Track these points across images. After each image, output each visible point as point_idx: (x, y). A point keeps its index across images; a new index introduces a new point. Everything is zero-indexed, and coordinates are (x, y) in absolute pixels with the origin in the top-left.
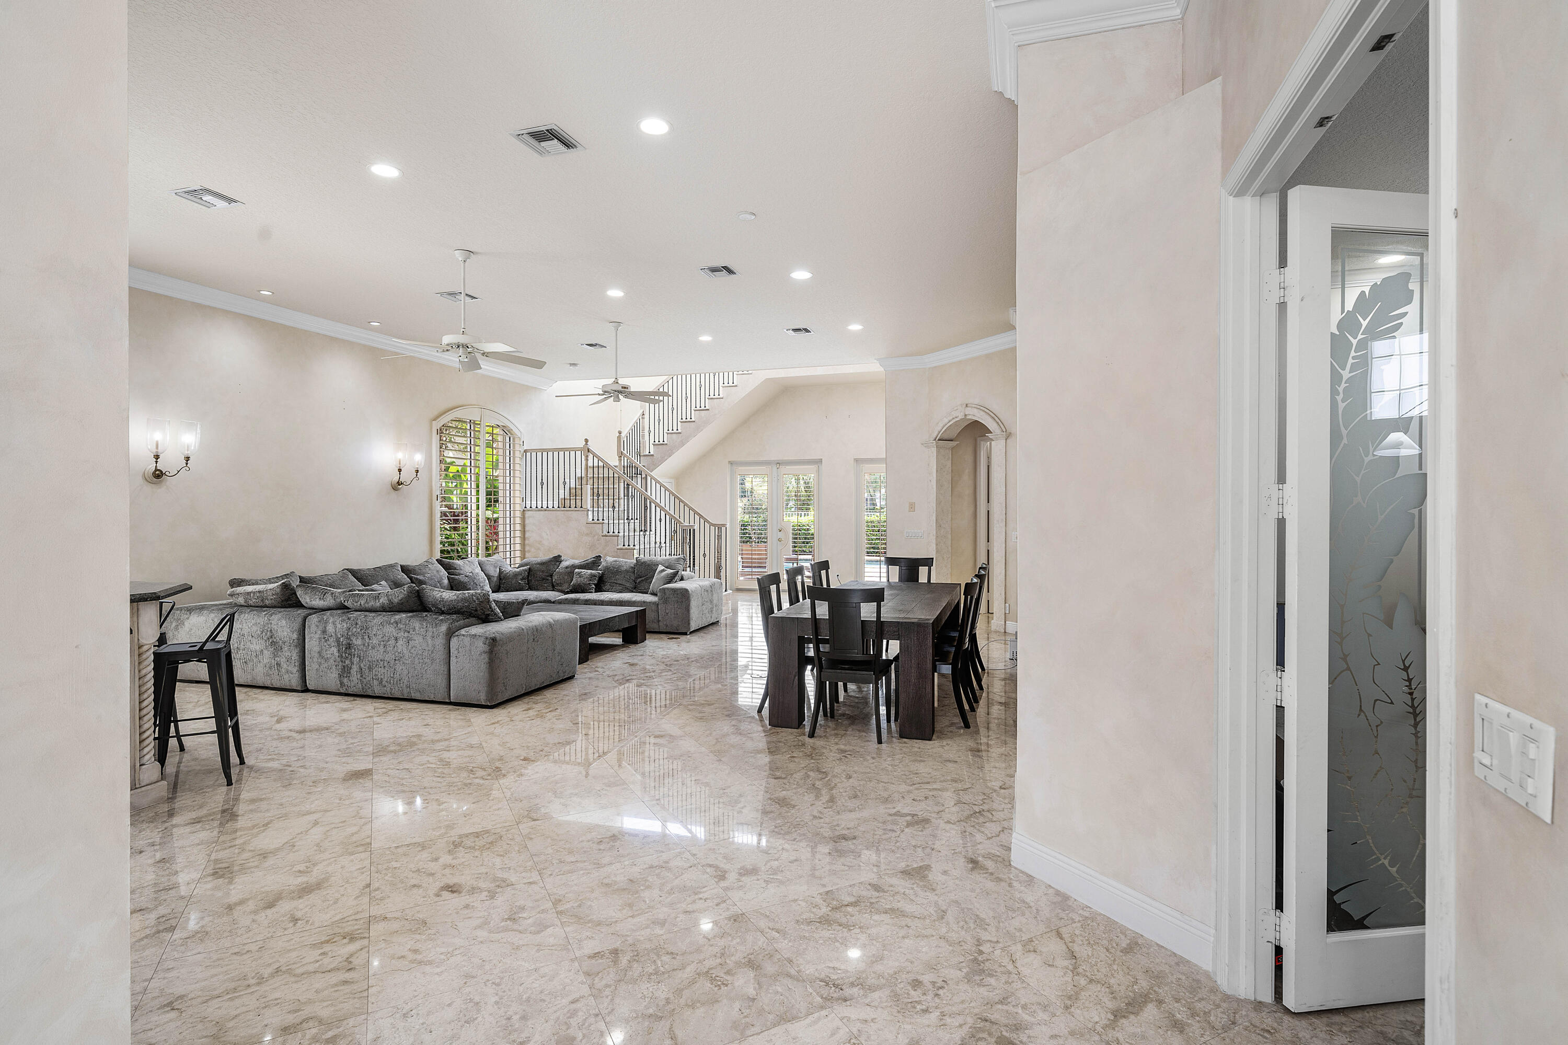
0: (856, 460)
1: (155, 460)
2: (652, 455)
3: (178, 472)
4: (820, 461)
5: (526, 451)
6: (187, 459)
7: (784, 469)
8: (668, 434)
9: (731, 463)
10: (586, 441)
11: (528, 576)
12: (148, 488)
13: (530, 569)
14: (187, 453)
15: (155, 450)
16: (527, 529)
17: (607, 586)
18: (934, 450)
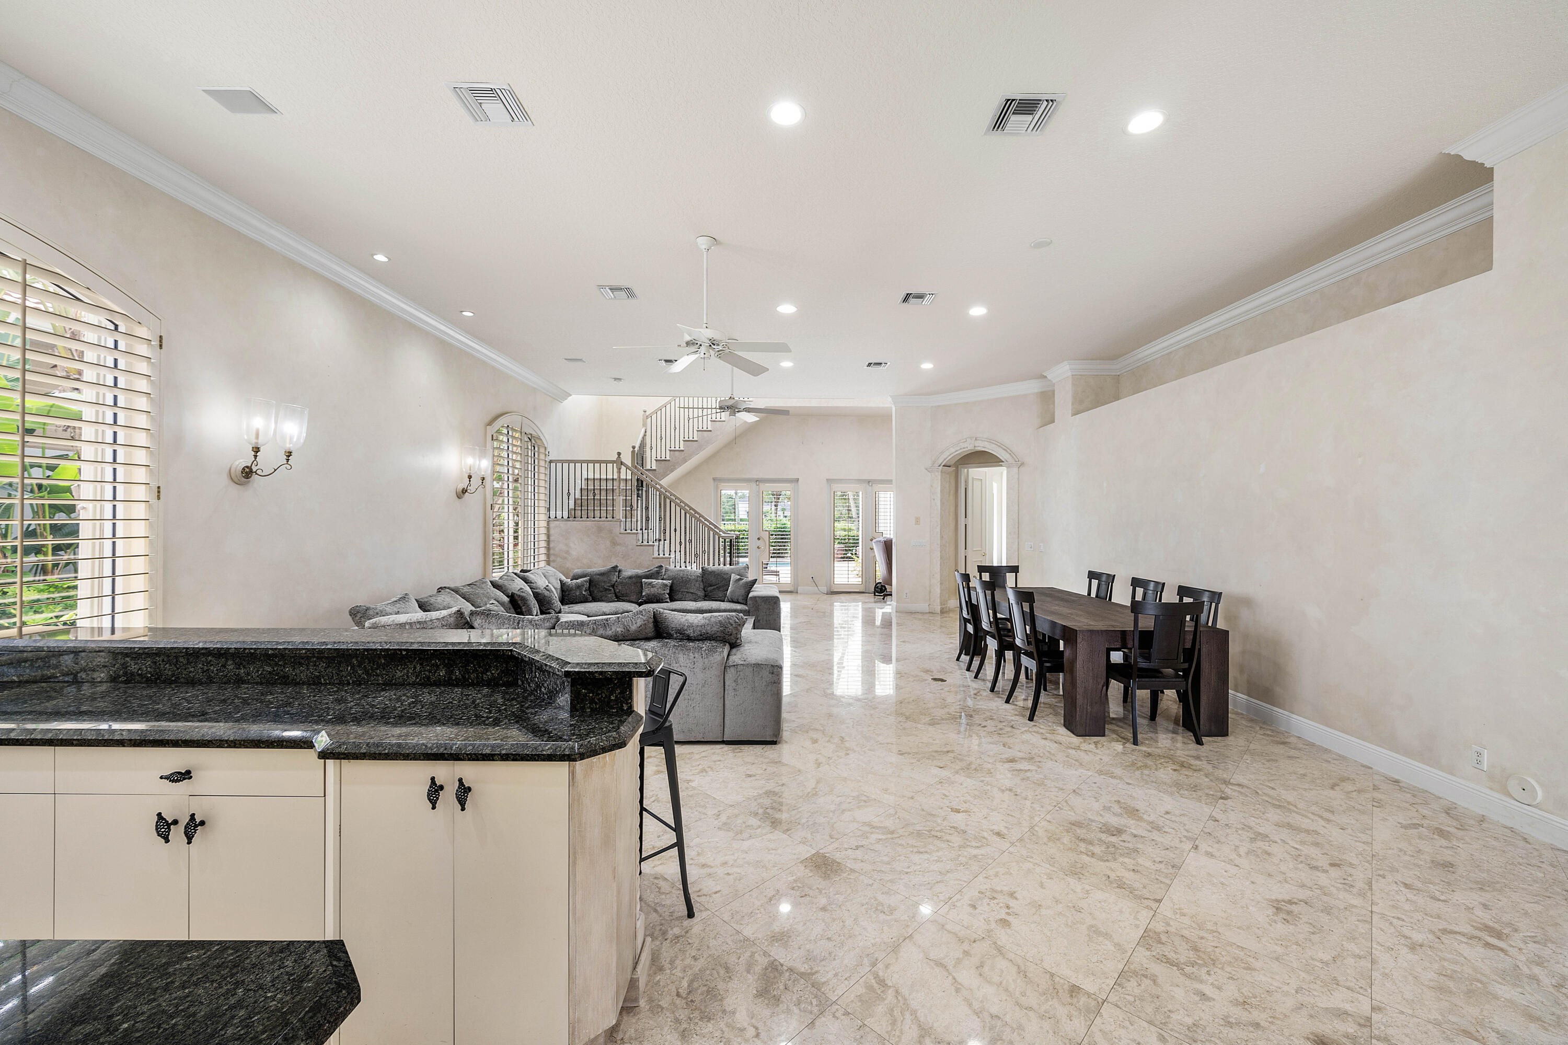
0: (828, 480)
1: (253, 453)
2: (655, 470)
3: (275, 470)
4: (797, 480)
5: (551, 462)
6: (289, 454)
7: (764, 486)
8: (670, 451)
9: (714, 479)
10: (619, 454)
11: (589, 587)
12: (234, 490)
13: (590, 580)
14: (289, 446)
15: (254, 441)
16: (552, 538)
17: (680, 596)
18: (939, 475)
